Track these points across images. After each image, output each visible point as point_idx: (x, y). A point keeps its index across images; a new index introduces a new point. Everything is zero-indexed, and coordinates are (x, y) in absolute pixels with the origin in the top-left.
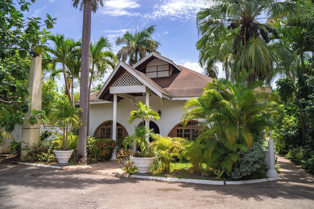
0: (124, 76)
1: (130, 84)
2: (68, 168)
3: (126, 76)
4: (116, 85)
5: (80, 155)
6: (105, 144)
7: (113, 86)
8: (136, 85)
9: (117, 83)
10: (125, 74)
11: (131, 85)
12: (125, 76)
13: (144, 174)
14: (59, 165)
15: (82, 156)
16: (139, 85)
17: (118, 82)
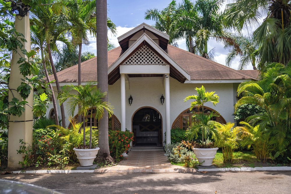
0: (139, 52)
1: (148, 63)
2: (106, 170)
3: (143, 52)
4: (128, 63)
5: (105, 153)
6: (127, 137)
7: (125, 65)
8: (157, 64)
9: (130, 61)
10: (141, 51)
11: (150, 64)
12: (141, 52)
13: (210, 166)
14: (82, 168)
15: (107, 154)
16: (161, 64)
17: (132, 59)
